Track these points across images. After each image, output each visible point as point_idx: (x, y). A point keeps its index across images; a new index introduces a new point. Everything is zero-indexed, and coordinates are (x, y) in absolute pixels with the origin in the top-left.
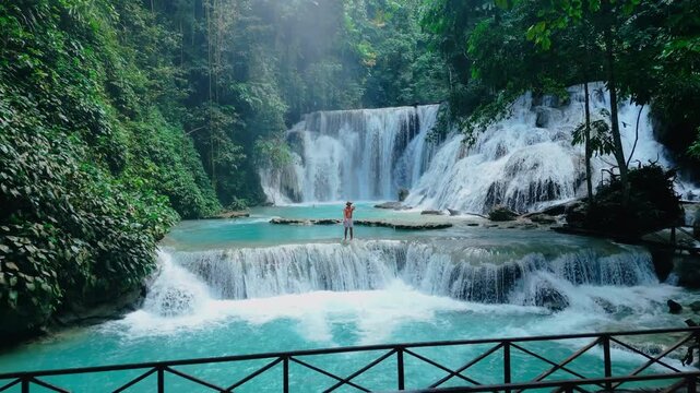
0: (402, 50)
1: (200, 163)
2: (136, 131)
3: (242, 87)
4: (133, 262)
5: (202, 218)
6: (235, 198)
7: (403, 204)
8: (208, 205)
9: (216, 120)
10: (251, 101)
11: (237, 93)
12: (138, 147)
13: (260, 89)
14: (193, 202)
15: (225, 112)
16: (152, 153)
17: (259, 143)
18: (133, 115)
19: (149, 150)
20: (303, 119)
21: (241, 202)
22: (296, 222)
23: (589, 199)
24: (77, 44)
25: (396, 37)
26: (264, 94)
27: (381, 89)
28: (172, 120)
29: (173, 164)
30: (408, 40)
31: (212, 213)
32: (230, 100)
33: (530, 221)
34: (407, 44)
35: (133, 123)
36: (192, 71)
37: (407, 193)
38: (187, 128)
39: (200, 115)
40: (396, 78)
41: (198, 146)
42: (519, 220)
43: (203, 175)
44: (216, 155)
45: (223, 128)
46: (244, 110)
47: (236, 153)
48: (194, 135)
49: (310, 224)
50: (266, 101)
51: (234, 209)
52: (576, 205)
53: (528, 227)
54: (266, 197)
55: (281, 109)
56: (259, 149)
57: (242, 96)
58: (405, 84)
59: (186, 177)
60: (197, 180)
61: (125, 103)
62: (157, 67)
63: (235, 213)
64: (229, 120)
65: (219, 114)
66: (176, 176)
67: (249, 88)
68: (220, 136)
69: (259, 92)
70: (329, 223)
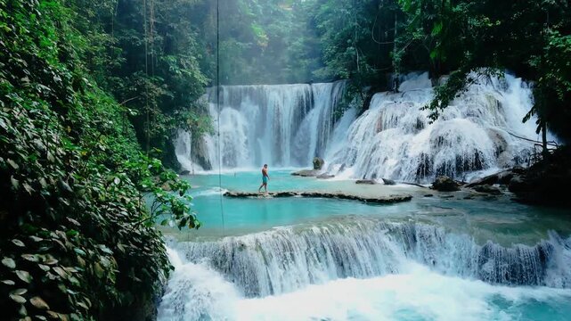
0: (282, 35)
1: (134, 134)
3: (172, 59)
7: (322, 172)
9: (148, 90)
10: (180, 73)
11: (165, 65)
13: (188, 62)
15: (155, 83)
17: (184, 114)
22: (255, 195)
25: (277, 24)
32: (163, 72)
33: (474, 191)
34: (285, 29)
37: (323, 162)
39: (131, 85)
40: (276, 59)
42: (463, 190)
45: (156, 100)
47: (167, 124)
49: (270, 197)
50: (192, 75)
54: (180, 165)
55: (203, 81)
57: (172, 68)
62: (94, 34)
64: (160, 91)
65: (150, 85)
67: (178, 60)
68: (152, 106)
69: (187, 64)
70: (286, 195)
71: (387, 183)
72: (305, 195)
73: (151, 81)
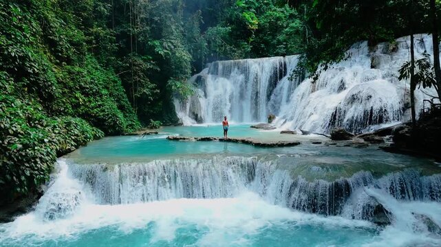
0: (278, 19)
1: (125, 96)
2: (70, 73)
3: (157, 43)
4: (24, 174)
5: (123, 135)
6: (152, 120)
8: (131, 125)
9: (135, 65)
10: (162, 53)
11: (154, 47)
12: (71, 84)
13: (170, 44)
14: (115, 123)
15: (145, 60)
16: (82, 88)
17: (170, 82)
18: (69, 61)
19: (80, 86)
20: (207, 67)
21: (156, 123)
22: (184, 139)
23: (412, 124)
24: (14, 7)
25: (274, 10)
26: (173, 47)
27: (263, 46)
28: (106, 66)
29: (101, 96)
30: (282, 12)
31: (131, 131)
32: (145, 50)
33: (362, 141)
34: (281, 15)
35: (69, 67)
36: (122, 32)
37: (274, 118)
38: (117, 71)
39: (126, 63)
40: (273, 38)
41: (125, 84)
42: (354, 140)
43: (126, 102)
44: (136, 91)
45: (142, 72)
46: (158, 58)
47: (151, 89)
48: (121, 77)
49: (194, 140)
50: (174, 53)
51: (151, 128)
52: (401, 128)
53: (360, 146)
54: (178, 120)
55: (185, 58)
56: (170, 86)
57: (156, 50)
58: (279, 43)
59: (110, 105)
60: (121, 108)
61: (62, 52)
62: (93, 28)
63: (148, 131)
64: (147, 66)
65: (139, 61)
66: (103, 105)
67: (161, 44)
68: (139, 77)
69: (168, 46)
70: (208, 139)
71: (304, 133)
72: (222, 140)
73: (142, 59)
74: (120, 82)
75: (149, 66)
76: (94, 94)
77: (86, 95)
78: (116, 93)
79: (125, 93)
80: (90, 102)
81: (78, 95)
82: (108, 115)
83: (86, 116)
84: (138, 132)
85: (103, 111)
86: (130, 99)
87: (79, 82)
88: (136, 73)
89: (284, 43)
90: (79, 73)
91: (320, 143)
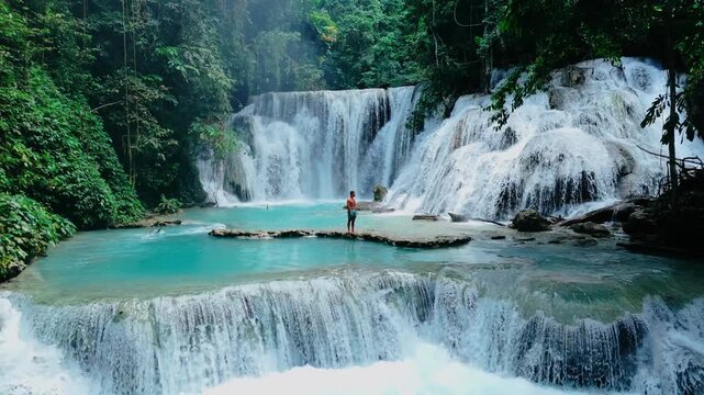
0: (363, 28)
1: (112, 151)
3: (172, 51)
5: (113, 228)
6: (164, 199)
8: (123, 208)
9: (133, 93)
10: (183, 69)
11: (165, 58)
13: (196, 55)
14: (97, 205)
15: (148, 83)
16: (26, 133)
17: (195, 126)
19: (23, 129)
20: (252, 102)
21: (171, 203)
22: (248, 235)
23: (648, 202)
25: (357, 14)
26: (202, 62)
27: (339, 71)
28: (70, 91)
29: (66, 151)
30: (370, 17)
31: (128, 220)
32: (154, 67)
34: (367, 21)
36: (101, 26)
37: (385, 192)
38: (93, 102)
39: (112, 87)
40: (356, 59)
41: (110, 127)
43: (116, 166)
44: (133, 141)
45: (146, 105)
46: (174, 81)
47: (162, 138)
48: (104, 113)
49: (268, 237)
50: (203, 74)
51: (162, 212)
54: (205, 195)
55: (224, 83)
56: (196, 135)
57: (172, 62)
58: (366, 67)
59: (86, 170)
60: (106, 174)
62: (44, 14)
63: (162, 219)
64: (154, 94)
65: (139, 85)
66: (70, 169)
67: (181, 53)
68: (140, 114)
69: (195, 59)
70: (294, 235)
71: (456, 219)
72: (320, 235)
73: (143, 81)
74: (100, 125)
75: (157, 94)
76: (51, 147)
77: (37, 148)
78: (96, 145)
79: (112, 145)
80: (44, 162)
81: (19, 147)
82: (82, 189)
83: (37, 192)
84: (143, 222)
85: (73, 181)
86: (123, 157)
87: (20, 120)
88: (133, 107)
89: (373, 69)
90: (18, 101)
91: (503, 238)
